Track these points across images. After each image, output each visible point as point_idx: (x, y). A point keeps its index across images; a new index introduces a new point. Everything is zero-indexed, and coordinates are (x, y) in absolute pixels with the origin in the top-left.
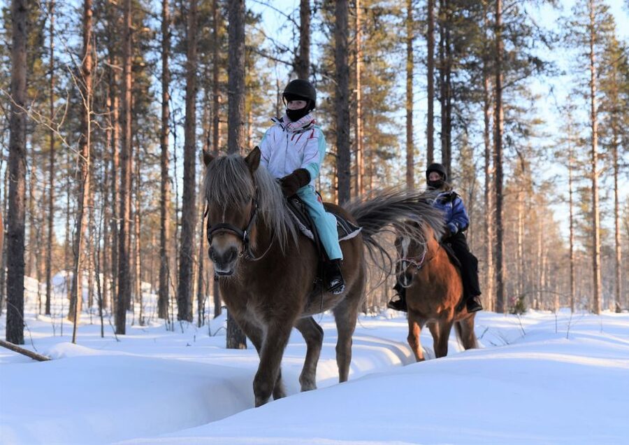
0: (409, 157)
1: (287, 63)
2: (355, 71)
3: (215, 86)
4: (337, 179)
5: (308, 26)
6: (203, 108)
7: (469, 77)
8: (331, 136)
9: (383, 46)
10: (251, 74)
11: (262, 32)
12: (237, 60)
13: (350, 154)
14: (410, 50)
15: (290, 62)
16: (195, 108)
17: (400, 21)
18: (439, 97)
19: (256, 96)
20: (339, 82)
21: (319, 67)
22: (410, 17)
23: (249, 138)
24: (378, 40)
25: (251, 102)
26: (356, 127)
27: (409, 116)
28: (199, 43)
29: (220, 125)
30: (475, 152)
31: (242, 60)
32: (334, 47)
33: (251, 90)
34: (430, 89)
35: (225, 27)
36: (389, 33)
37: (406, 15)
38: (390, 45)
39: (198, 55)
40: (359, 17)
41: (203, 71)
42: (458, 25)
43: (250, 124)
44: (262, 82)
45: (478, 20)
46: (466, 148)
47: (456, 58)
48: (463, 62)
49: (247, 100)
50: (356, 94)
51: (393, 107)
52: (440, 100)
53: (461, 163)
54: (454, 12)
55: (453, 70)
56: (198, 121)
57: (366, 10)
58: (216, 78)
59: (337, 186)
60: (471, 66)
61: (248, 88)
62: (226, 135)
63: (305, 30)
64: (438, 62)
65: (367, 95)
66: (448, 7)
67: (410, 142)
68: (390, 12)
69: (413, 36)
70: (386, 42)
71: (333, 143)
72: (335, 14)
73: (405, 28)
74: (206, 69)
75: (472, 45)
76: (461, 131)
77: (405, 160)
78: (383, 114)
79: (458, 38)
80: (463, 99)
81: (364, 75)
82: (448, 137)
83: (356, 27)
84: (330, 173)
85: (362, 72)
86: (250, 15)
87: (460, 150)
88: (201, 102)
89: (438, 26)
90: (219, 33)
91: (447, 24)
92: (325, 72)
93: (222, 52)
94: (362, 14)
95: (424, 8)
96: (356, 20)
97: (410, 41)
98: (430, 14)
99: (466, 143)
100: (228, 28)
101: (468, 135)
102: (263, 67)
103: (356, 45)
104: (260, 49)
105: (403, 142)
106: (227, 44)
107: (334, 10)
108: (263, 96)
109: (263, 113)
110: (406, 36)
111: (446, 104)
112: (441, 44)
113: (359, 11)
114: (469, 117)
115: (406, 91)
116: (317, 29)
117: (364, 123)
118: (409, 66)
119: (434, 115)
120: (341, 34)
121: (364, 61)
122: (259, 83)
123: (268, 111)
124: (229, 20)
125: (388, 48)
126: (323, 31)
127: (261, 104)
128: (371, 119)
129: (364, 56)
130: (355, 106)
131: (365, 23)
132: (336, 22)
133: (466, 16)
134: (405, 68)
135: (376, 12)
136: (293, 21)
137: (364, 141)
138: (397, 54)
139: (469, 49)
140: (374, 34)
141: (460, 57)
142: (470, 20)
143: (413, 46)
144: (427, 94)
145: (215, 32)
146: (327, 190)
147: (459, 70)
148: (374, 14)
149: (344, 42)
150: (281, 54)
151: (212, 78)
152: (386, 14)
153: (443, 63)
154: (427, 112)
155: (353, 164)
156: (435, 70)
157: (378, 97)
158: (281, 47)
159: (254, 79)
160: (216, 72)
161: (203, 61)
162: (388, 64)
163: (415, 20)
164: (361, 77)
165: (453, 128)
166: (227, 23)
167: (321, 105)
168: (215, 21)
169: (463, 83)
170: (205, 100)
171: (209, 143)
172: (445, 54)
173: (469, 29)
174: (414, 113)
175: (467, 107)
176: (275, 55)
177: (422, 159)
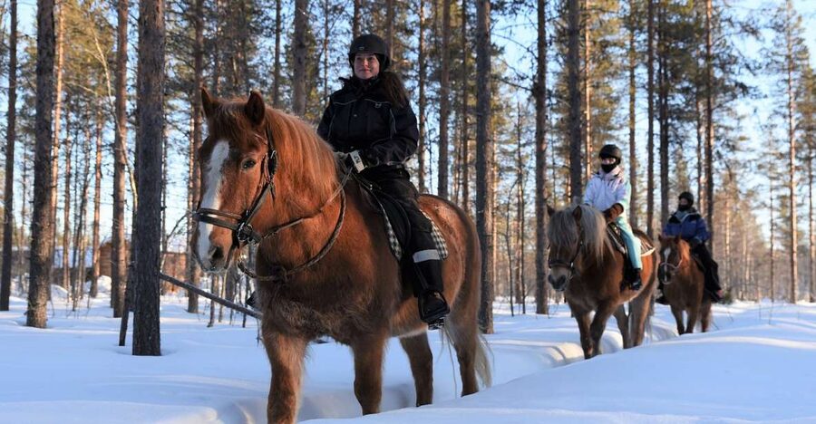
0: (632, 170)
1: (526, 89)
2: (585, 95)
3: (464, 109)
4: (569, 188)
5: (545, 57)
6: (454, 128)
7: (684, 100)
8: (564, 151)
9: (610, 74)
10: (496, 98)
11: (504, 62)
12: (484, 87)
13: (581, 167)
14: (632, 77)
15: (529, 88)
16: (448, 128)
17: (624, 51)
18: (658, 117)
19: (499, 117)
20: (572, 105)
21: (554, 92)
22: (632, 49)
23: (494, 154)
24: (606, 68)
25: (495, 123)
26: (586, 143)
27: (632, 134)
28: (451, 72)
29: (469, 143)
30: (689, 165)
31: (489, 86)
32: (568, 74)
33: (496, 113)
34: (650, 110)
35: (473, 58)
36: (614, 63)
37: (629, 47)
38: (616, 72)
39: (450, 82)
40: (589, 49)
41: (454, 96)
42: (674, 55)
43: (494, 141)
44: (504, 106)
45: (692, 51)
46: (681, 162)
47: (673, 84)
48: (678, 87)
49: (492, 121)
50: (586, 115)
51: (618, 126)
52: (659, 119)
53: (677, 174)
54: (671, 44)
55: (670, 94)
56: (449, 139)
57: (595, 43)
58: (465, 102)
59: (569, 194)
60: (685, 91)
61: (493, 110)
62: (475, 151)
63: (542, 61)
64: (657, 87)
65: (595, 116)
66: (665, 40)
67: (633, 156)
68: (615, 45)
69: (635, 64)
70: (612, 70)
71: (566, 158)
72: (568, 46)
73: (628, 58)
74: (457, 95)
75: (686, 72)
76: (677, 146)
77: (628, 172)
78: (609, 132)
79: (674, 65)
80: (679, 118)
81: (593, 98)
82: (666, 152)
83: (586, 57)
84: (564, 183)
85: (590, 96)
86: (495, 48)
87: (677, 163)
88: (452, 123)
89: (657, 57)
90: (468, 64)
91: (664, 54)
92: (559, 96)
93: (471, 80)
94: (591, 46)
95: (645, 41)
96: (585, 51)
97: (632, 69)
98: (650, 45)
99: (681, 157)
100: (476, 60)
101: (683, 150)
102: (506, 92)
103: (586, 73)
104: (503, 77)
105: (626, 157)
106: (475, 73)
107: (567, 43)
108: (506, 118)
109: (505, 132)
110: (629, 65)
111: (664, 123)
112: (660, 71)
113: (588, 44)
114: (684, 135)
115: (628, 112)
116: (552, 59)
117: (593, 140)
118: (632, 91)
119: (654, 132)
120: (574, 63)
121: (593, 86)
122: (502, 106)
123: (510, 130)
124: (478, 53)
125: (613, 75)
126: (558, 61)
127: (504, 124)
128: (599, 137)
129: (592, 82)
130: (585, 125)
131: (593, 54)
132: (569, 52)
133: (681, 47)
134: (627, 92)
135: (604, 44)
136: (532, 52)
137: (592, 156)
138: (622, 81)
139: (684, 76)
140: (601, 64)
141: (676, 83)
142: (684, 50)
143: (635, 74)
144: (647, 115)
145: (464, 62)
146: (560, 198)
147: (676, 94)
148: (602, 46)
149: (575, 70)
150: (521, 82)
151: (462, 102)
152: (611, 46)
153: (661, 88)
154: (647, 130)
155: (583, 176)
156: (654, 94)
157: (605, 118)
158: (522, 75)
159: (498, 103)
160: (465, 97)
161: (454, 87)
162: (613, 89)
163: (637, 51)
164: (590, 101)
165: (670, 144)
166: (475, 55)
167: (557, 124)
168: (464, 53)
169: (678, 105)
170: (455, 121)
171: (460, 158)
172: (663, 80)
173: (684, 58)
174: (636, 132)
175: (682, 126)
176: (516, 82)
177: (643, 171)
